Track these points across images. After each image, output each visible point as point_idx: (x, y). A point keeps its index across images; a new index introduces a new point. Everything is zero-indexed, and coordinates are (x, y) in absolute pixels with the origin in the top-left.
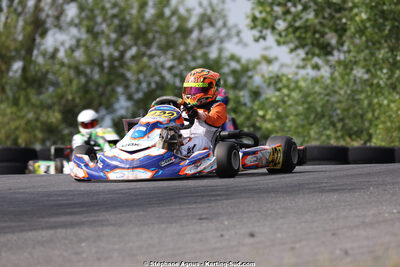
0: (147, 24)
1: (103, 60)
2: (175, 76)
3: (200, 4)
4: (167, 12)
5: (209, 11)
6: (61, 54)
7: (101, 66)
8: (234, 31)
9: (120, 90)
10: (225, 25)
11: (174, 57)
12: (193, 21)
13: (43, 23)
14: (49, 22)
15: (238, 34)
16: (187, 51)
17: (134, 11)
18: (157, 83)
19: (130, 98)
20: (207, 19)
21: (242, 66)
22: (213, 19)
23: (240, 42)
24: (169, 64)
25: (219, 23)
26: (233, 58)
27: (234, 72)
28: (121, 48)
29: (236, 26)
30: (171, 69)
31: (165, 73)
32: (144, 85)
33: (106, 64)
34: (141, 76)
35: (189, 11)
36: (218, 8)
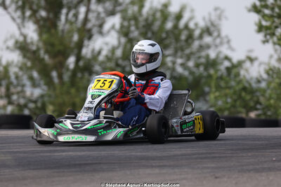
0: (167, 32)
8: (225, 40)
10: (219, 36)
11: (181, 57)
12: (197, 33)
13: (89, 31)
14: (95, 30)
15: (228, 42)
16: (192, 53)
20: (207, 31)
22: (212, 29)
24: (179, 61)
25: (215, 34)
29: (227, 37)
35: (196, 25)
36: (216, 23)
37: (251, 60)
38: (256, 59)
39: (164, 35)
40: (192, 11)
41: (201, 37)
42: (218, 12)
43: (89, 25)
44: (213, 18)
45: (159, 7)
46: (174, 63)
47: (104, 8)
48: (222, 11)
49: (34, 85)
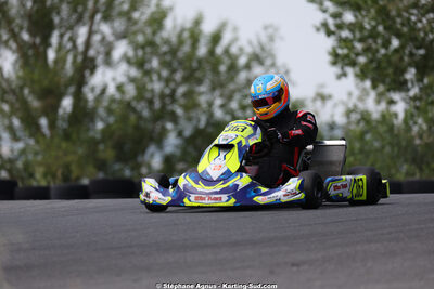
0: (200, 61)
3: (250, 43)
4: (219, 50)
5: (258, 50)
6: (112, 90)
7: (151, 102)
9: (169, 126)
10: (273, 65)
11: (221, 96)
12: (242, 61)
13: (93, 60)
14: (100, 59)
16: (233, 92)
17: (186, 48)
19: (180, 134)
20: (257, 58)
22: (263, 55)
24: (218, 102)
25: (268, 62)
29: (284, 66)
30: (222, 106)
32: (195, 122)
33: (157, 105)
34: (193, 114)
35: (241, 49)
36: (268, 47)
37: (323, 98)
38: (330, 97)
39: (195, 64)
40: (235, 29)
41: (248, 67)
42: (270, 31)
43: (92, 53)
44: (264, 39)
45: (188, 25)
46: (210, 104)
47: (112, 28)
48: (276, 30)
49: (15, 138)
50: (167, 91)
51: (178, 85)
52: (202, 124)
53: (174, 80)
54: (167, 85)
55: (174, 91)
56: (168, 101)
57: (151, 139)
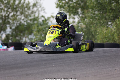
1: (2, 17)
2: (25, 21)
5: (35, 2)
9: (8, 26)
18: (19, 24)
19: (11, 28)
21: (45, 19)
23: (44, 12)
26: (43, 16)
27: (43, 21)
28: (8, 13)
30: (23, 19)
31: (21, 21)
32: (15, 24)
33: (3, 18)
34: (14, 22)
50: (7, 15)
51: (10, 13)
52: (18, 25)
53: (9, 12)
54: (7, 13)
55: (9, 15)
56: (7, 18)
57: (2, 30)
